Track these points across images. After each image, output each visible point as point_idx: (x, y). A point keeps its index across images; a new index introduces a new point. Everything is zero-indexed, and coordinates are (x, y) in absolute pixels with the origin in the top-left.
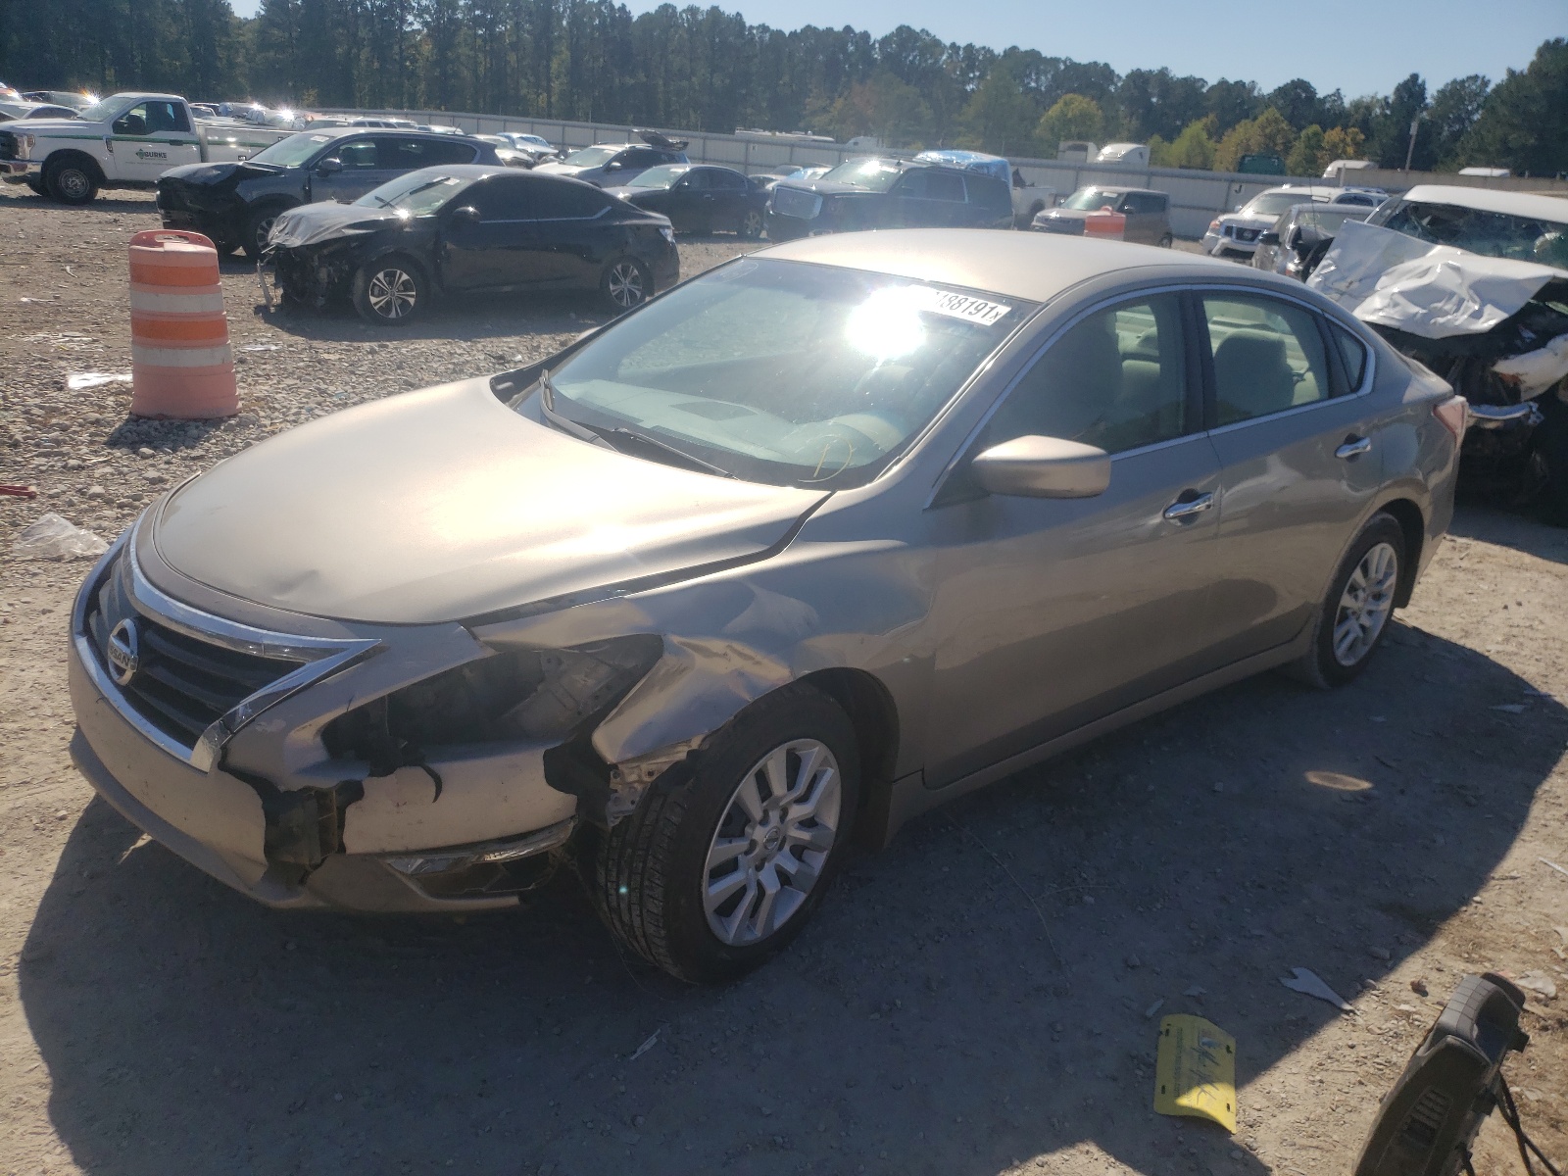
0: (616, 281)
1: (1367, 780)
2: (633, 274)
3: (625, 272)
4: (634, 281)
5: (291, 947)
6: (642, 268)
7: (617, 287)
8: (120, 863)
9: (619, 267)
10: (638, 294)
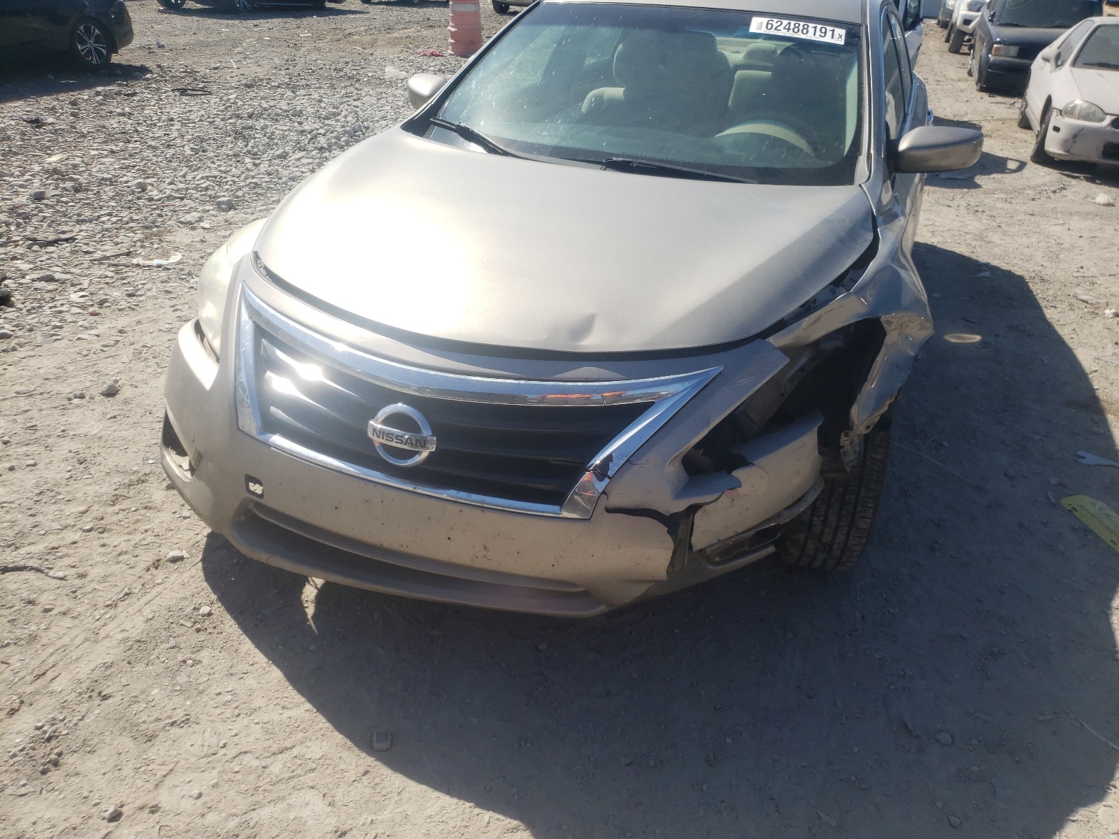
0: (83, 42)
1: (978, 334)
2: (95, 34)
3: (88, 31)
4: (97, 40)
5: (543, 647)
6: (99, 25)
7: (84, 47)
8: (316, 631)
9: (82, 27)
10: (104, 51)
